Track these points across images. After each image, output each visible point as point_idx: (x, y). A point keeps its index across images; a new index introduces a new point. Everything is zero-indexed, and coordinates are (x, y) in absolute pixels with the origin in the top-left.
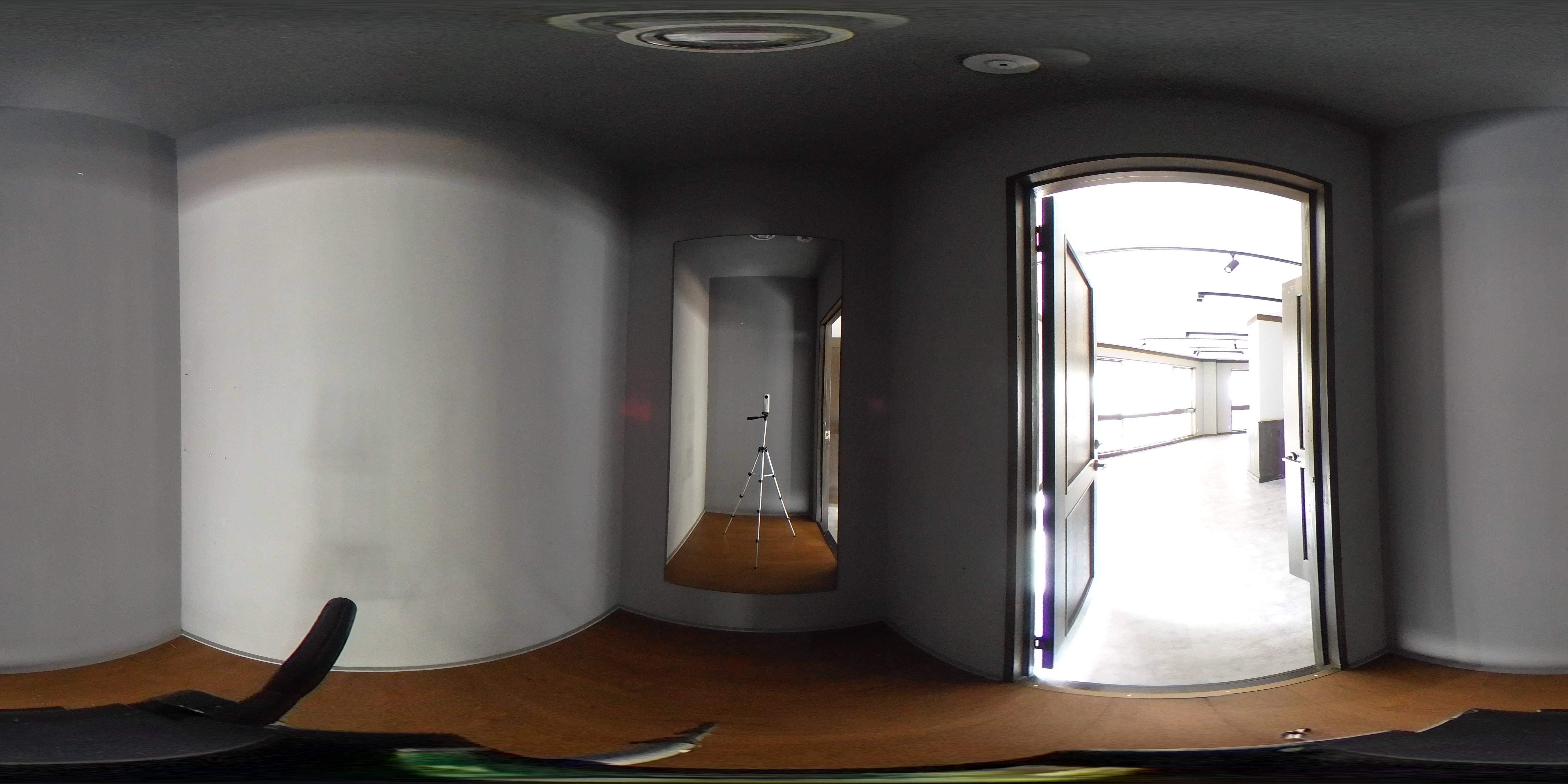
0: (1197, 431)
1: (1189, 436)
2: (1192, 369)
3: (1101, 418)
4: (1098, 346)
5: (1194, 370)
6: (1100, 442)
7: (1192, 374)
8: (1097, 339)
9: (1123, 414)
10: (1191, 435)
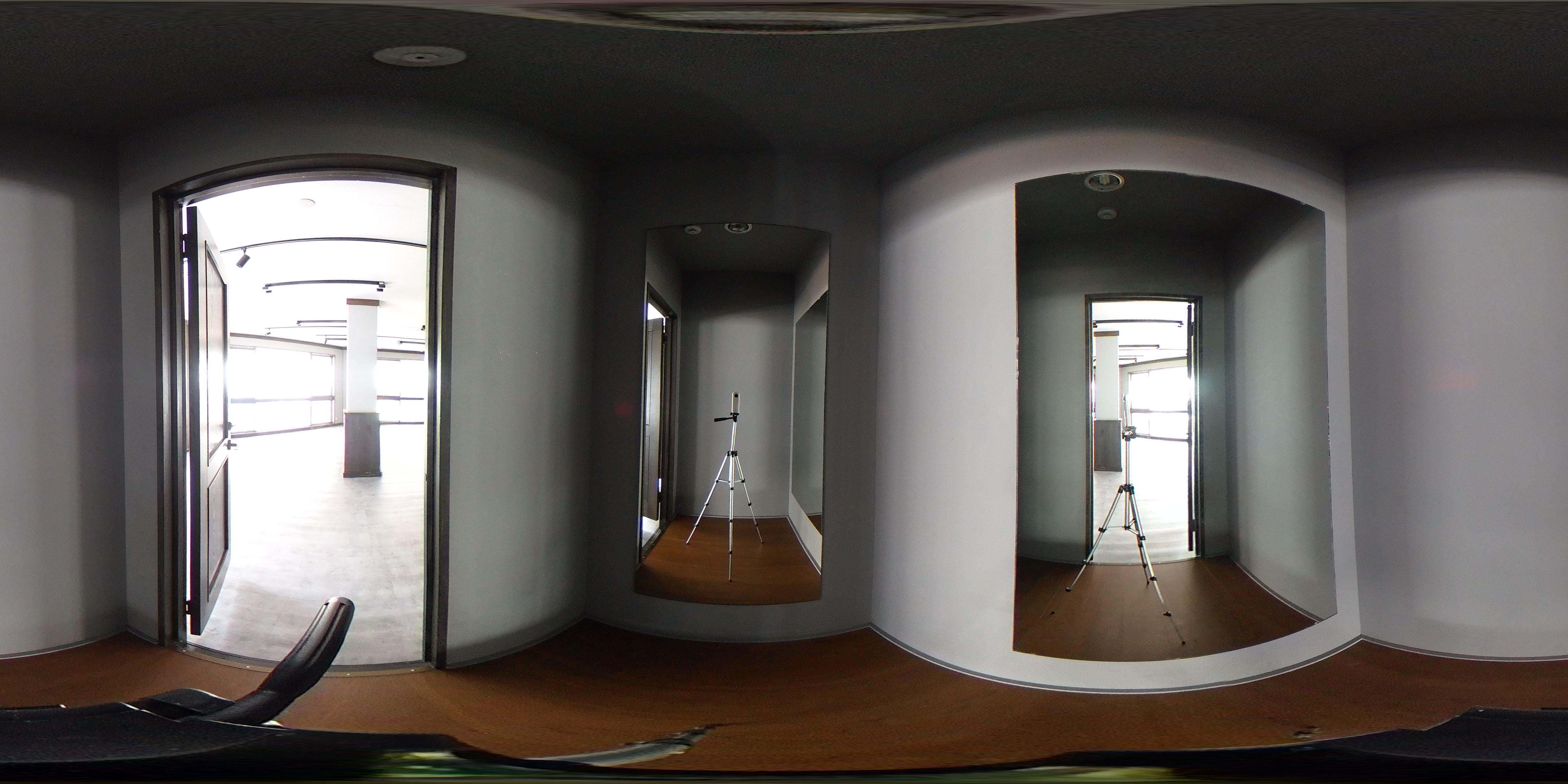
0: (336, 419)
1: (328, 423)
2: (332, 357)
3: (233, 401)
4: (231, 336)
5: (334, 358)
6: (233, 424)
7: (332, 360)
8: (230, 330)
9: (257, 398)
10: (330, 423)
